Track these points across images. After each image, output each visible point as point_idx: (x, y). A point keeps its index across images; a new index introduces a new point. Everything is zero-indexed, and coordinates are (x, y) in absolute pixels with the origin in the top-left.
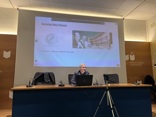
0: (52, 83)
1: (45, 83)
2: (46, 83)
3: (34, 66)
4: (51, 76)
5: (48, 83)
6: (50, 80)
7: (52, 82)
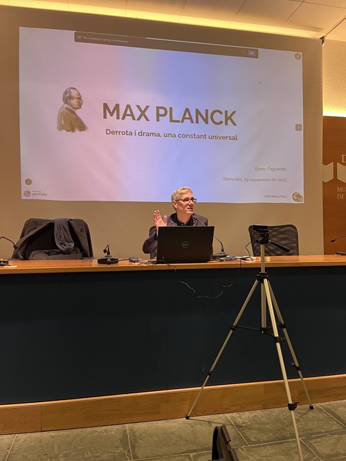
0: (80, 254)
1: (58, 253)
2: (62, 252)
3: (23, 197)
4: (77, 229)
5: (67, 254)
6: (73, 245)
7: (82, 250)
